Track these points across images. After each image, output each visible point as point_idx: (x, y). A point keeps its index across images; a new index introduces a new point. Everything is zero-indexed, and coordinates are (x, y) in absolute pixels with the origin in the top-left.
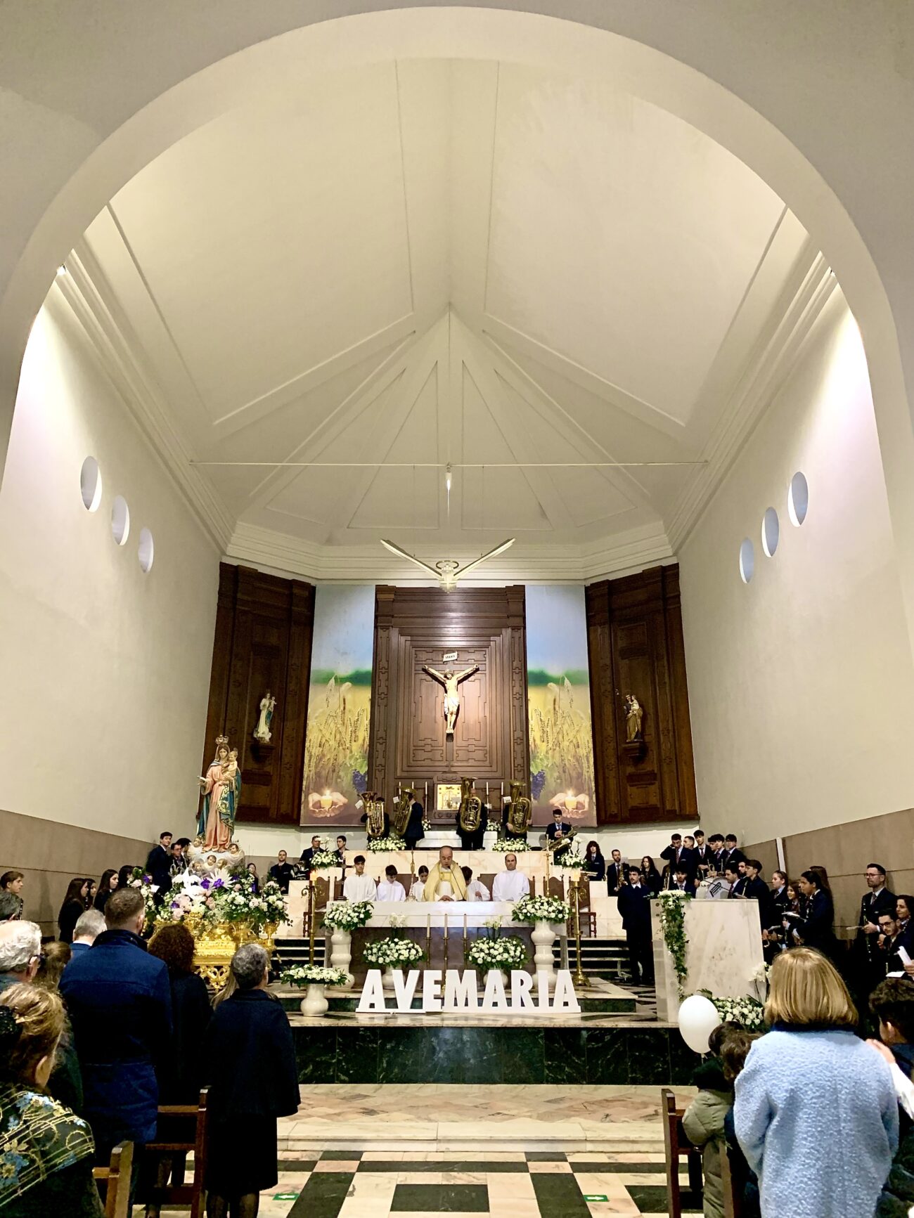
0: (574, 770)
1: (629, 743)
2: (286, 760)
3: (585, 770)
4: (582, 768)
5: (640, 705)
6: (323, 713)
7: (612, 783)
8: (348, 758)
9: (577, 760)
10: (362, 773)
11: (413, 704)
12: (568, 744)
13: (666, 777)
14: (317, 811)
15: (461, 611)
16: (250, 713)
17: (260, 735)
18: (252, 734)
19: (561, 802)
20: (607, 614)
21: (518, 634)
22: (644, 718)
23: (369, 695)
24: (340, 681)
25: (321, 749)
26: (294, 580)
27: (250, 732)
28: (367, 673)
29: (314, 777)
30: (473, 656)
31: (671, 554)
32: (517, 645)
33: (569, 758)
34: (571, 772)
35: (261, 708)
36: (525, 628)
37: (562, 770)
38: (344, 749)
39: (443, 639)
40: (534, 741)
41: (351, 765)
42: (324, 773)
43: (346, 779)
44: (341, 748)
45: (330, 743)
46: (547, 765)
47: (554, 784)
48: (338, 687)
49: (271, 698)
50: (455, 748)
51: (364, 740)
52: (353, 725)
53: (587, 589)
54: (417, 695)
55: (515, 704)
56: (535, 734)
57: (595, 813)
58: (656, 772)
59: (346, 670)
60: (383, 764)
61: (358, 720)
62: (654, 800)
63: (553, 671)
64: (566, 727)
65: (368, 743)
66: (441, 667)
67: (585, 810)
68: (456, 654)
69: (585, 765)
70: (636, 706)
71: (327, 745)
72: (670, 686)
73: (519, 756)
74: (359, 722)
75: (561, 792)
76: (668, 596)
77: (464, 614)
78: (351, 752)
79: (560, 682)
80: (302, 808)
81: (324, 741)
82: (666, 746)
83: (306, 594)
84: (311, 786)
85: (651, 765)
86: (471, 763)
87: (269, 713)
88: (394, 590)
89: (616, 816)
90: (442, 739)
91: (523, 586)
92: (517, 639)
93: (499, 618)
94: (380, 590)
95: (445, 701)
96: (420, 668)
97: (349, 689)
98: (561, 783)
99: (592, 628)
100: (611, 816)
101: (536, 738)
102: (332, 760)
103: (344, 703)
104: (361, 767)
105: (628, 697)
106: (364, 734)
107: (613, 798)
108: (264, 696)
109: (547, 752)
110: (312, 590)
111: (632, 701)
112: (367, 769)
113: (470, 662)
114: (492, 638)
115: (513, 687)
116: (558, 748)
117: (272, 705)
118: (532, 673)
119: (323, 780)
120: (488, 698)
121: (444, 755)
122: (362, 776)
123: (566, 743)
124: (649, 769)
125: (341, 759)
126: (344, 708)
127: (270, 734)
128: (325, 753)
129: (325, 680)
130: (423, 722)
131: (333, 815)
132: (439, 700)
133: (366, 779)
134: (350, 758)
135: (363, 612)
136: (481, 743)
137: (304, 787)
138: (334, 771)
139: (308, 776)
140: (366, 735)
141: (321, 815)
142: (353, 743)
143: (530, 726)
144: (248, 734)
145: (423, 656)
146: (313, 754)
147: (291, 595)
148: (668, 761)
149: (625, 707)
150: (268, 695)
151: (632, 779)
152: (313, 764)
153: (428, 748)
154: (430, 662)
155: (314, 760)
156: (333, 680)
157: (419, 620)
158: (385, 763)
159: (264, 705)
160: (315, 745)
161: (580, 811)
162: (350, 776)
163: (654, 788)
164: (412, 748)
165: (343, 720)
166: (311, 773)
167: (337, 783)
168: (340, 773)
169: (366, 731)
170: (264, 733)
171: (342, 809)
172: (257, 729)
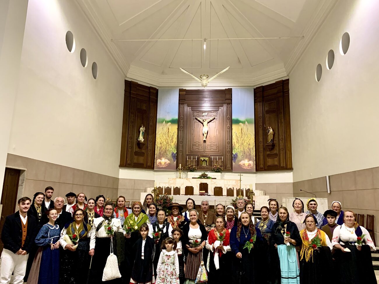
0: (248, 153)
1: (268, 143)
2: (149, 148)
3: (252, 153)
4: (251, 152)
5: (273, 130)
6: (162, 133)
7: (262, 157)
9: (249, 149)
10: (175, 153)
11: (192, 130)
12: (246, 144)
13: (281, 155)
14: (160, 165)
15: (209, 98)
16: (137, 132)
17: (140, 140)
18: (137, 139)
19: (243, 163)
20: (262, 98)
21: (229, 106)
22: (274, 135)
23: (177, 127)
24: (167, 122)
25: (161, 145)
26: (150, 87)
27: (137, 138)
28: (176, 119)
30: (213, 114)
31: (286, 75)
32: (228, 110)
33: (246, 149)
34: (247, 153)
36: (232, 104)
37: (244, 153)
39: (203, 108)
40: (234, 143)
41: (171, 150)
42: (162, 153)
43: (170, 155)
44: (167, 145)
45: (164, 143)
46: (238, 151)
47: (241, 158)
48: (166, 124)
49: (143, 127)
50: (206, 145)
51: (175, 142)
52: (171, 137)
53: (254, 89)
54: (194, 127)
55: (228, 130)
56: (234, 140)
57: (255, 167)
58: (278, 153)
59: (169, 118)
60: (182, 150)
61: (173, 135)
62: (276, 163)
63: (242, 119)
64: (245, 138)
65: (177, 143)
66: (202, 118)
67: (252, 166)
68: (207, 113)
69: (252, 151)
70: (271, 130)
72: (284, 123)
73: (229, 148)
75: (243, 160)
76: (285, 91)
77: (210, 99)
78: (171, 146)
79: (243, 123)
80: (155, 164)
81: (162, 142)
82: (282, 144)
83: (155, 92)
84: (158, 157)
85: (276, 151)
86: (212, 150)
87: (143, 132)
88: (185, 90)
89: (262, 168)
90: (202, 142)
91: (232, 89)
92: (229, 108)
93: (222, 100)
94: (181, 90)
95: (203, 129)
96: (195, 118)
97: (170, 125)
98: (243, 157)
99: (256, 104)
100: (261, 168)
101: (235, 142)
102: (165, 148)
104: (174, 151)
105: (269, 127)
106: (175, 140)
107: (262, 162)
108: (141, 127)
109: (238, 147)
110: (157, 91)
111: (270, 129)
112: (176, 152)
113: (212, 116)
114: (220, 107)
115: (227, 124)
116: (242, 145)
117: (144, 130)
118: (234, 120)
119: (162, 155)
120: (218, 128)
121: (203, 147)
123: (245, 144)
124: (275, 152)
125: (167, 149)
126: (169, 131)
127: (144, 139)
129: (162, 122)
130: (195, 136)
131: (165, 166)
132: (201, 129)
133: (176, 155)
134: (171, 148)
135: (175, 98)
136: (215, 144)
137: (155, 157)
138: (165, 152)
139: (157, 154)
141: (161, 167)
142: (172, 143)
143: (233, 138)
145: (196, 114)
146: (158, 146)
147: (150, 92)
148: (282, 150)
149: (267, 131)
151: (269, 156)
152: (158, 150)
153: (197, 145)
154: (198, 116)
155: (158, 148)
156: (164, 122)
157: (194, 101)
159: (141, 130)
160: (159, 143)
161: (250, 167)
162: (171, 154)
163: (276, 159)
164: (192, 145)
165: (168, 135)
166: (158, 153)
167: (166, 156)
168: (167, 153)
169: (176, 140)
170: (141, 139)
171: (168, 165)
172: (139, 138)
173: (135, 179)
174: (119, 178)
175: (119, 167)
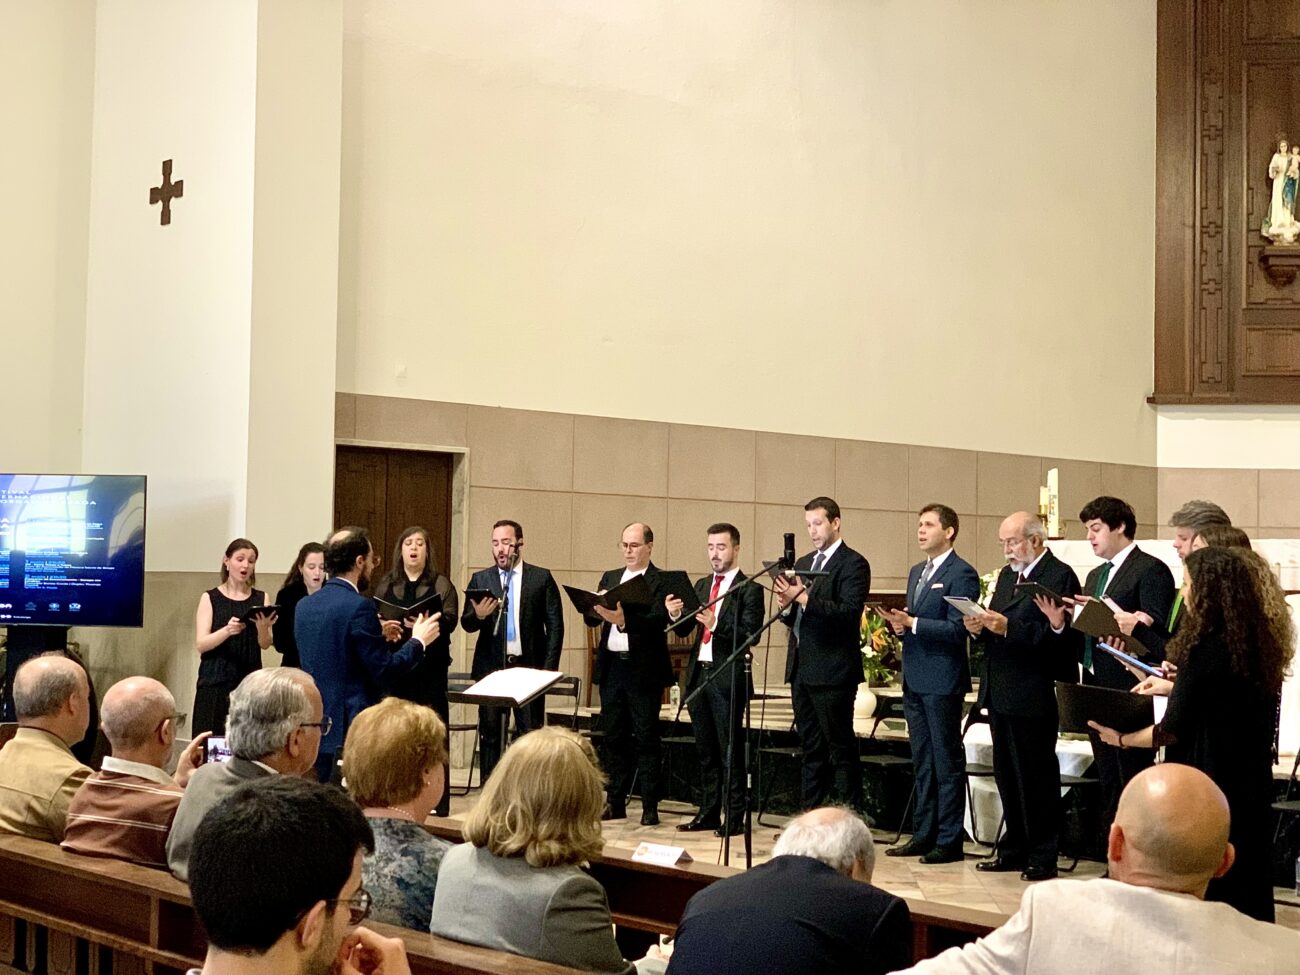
17: (1273, 230)
18: (1260, 230)
35: (1271, 176)
87: (1289, 182)
108: (1275, 150)
117: (1295, 165)
127: (1296, 226)
144: (1249, 230)
150: (1283, 146)
159: (1276, 168)
170: (1282, 226)
172: (1267, 219)
173: (1259, 471)
174: (1156, 469)
175: (1147, 406)
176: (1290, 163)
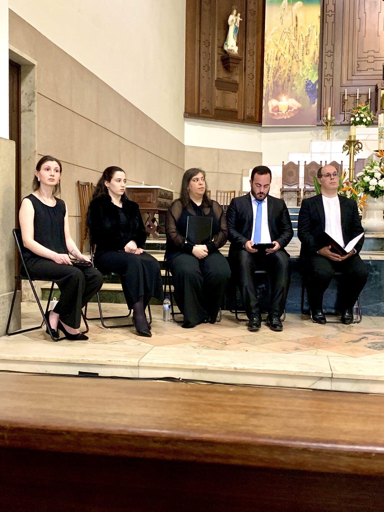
2: (248, 71)
6: (278, 30)
8: (301, 69)
10: (313, 82)
11: (358, 21)
14: (276, 114)
16: (219, 29)
17: (230, 47)
18: (222, 47)
23: (319, 13)
24: (292, 1)
25: (277, 62)
29: (272, 86)
35: (229, 23)
38: (297, 61)
41: (303, 75)
42: (280, 83)
43: (300, 87)
44: (294, 60)
45: (285, 56)
48: (290, 7)
49: (236, 15)
51: (315, 53)
52: (304, 39)
54: (362, 11)
60: (331, 74)
61: (309, 35)
65: (318, 56)
71: (282, 58)
74: (310, 37)
78: (304, 63)
80: (263, 111)
81: (279, 54)
84: (271, 94)
87: (236, 28)
97: (301, 7)
102: (287, 72)
103: (297, 21)
104: (313, 76)
106: (314, 47)
108: (231, 13)
112: (317, 78)
117: (238, 22)
119: (280, 89)
122: (313, 85)
125: (294, 71)
126: (297, 26)
127: (237, 47)
128: (281, 65)
130: (367, 35)
131: (289, 117)
133: (317, 87)
134: (303, 69)
137: (264, 94)
138: (289, 80)
139: (268, 85)
140: (316, 49)
141: (279, 118)
142: (305, 56)
144: (218, 47)
146: (271, 66)
150: (235, 12)
152: (271, 75)
153: (371, 59)
155: (271, 71)
156: (285, 1)
158: (333, 72)
160: (272, 58)
162: (303, 84)
164: (357, 60)
165: (296, 36)
166: (270, 83)
167: (292, 91)
168: (295, 82)
169: (316, 46)
170: (232, 46)
171: (297, 112)
172: (227, 43)
173: (219, 149)
174: (184, 145)
175: (183, 118)
176: (236, 19)
